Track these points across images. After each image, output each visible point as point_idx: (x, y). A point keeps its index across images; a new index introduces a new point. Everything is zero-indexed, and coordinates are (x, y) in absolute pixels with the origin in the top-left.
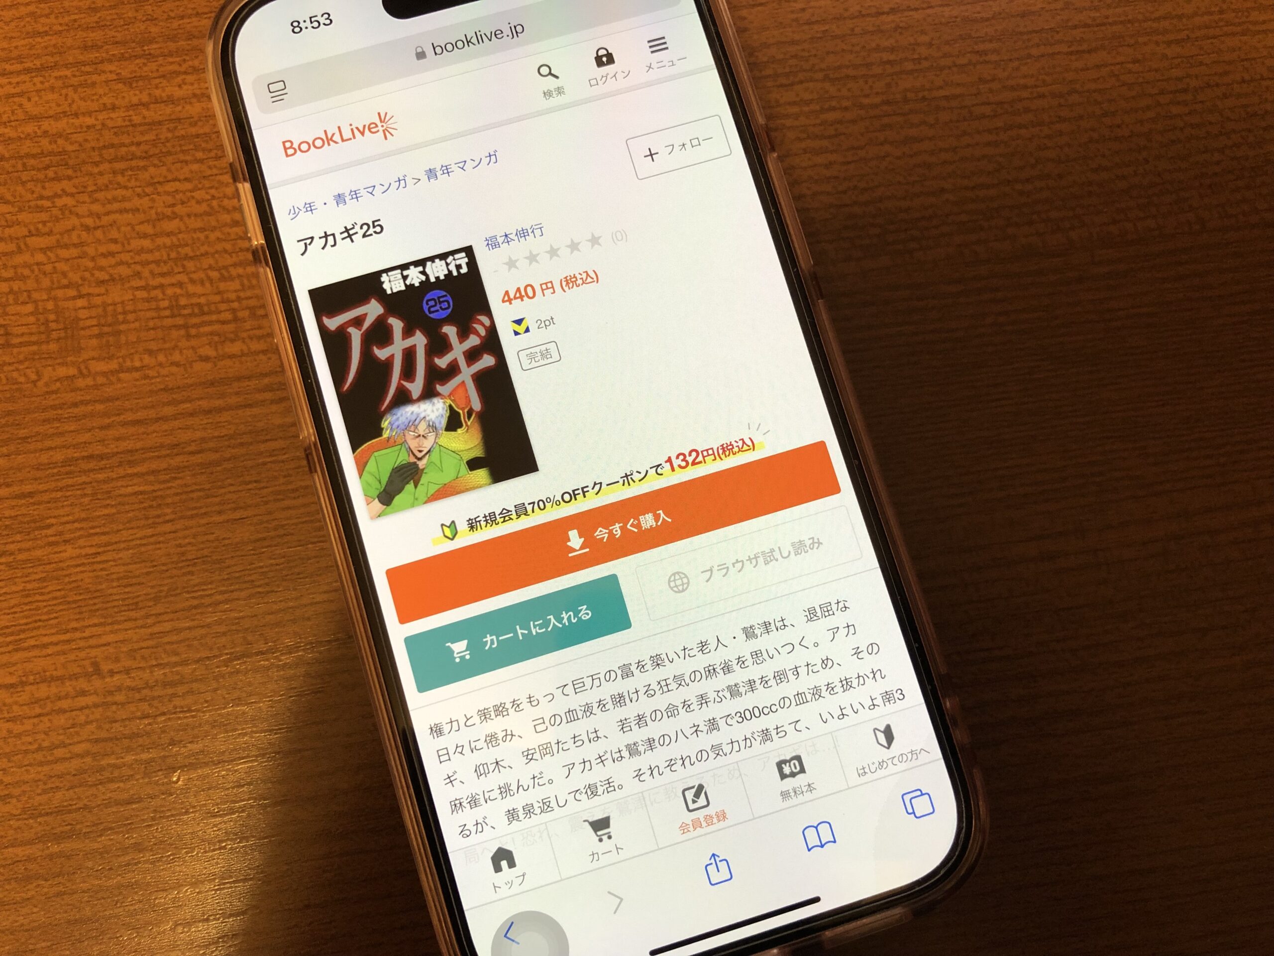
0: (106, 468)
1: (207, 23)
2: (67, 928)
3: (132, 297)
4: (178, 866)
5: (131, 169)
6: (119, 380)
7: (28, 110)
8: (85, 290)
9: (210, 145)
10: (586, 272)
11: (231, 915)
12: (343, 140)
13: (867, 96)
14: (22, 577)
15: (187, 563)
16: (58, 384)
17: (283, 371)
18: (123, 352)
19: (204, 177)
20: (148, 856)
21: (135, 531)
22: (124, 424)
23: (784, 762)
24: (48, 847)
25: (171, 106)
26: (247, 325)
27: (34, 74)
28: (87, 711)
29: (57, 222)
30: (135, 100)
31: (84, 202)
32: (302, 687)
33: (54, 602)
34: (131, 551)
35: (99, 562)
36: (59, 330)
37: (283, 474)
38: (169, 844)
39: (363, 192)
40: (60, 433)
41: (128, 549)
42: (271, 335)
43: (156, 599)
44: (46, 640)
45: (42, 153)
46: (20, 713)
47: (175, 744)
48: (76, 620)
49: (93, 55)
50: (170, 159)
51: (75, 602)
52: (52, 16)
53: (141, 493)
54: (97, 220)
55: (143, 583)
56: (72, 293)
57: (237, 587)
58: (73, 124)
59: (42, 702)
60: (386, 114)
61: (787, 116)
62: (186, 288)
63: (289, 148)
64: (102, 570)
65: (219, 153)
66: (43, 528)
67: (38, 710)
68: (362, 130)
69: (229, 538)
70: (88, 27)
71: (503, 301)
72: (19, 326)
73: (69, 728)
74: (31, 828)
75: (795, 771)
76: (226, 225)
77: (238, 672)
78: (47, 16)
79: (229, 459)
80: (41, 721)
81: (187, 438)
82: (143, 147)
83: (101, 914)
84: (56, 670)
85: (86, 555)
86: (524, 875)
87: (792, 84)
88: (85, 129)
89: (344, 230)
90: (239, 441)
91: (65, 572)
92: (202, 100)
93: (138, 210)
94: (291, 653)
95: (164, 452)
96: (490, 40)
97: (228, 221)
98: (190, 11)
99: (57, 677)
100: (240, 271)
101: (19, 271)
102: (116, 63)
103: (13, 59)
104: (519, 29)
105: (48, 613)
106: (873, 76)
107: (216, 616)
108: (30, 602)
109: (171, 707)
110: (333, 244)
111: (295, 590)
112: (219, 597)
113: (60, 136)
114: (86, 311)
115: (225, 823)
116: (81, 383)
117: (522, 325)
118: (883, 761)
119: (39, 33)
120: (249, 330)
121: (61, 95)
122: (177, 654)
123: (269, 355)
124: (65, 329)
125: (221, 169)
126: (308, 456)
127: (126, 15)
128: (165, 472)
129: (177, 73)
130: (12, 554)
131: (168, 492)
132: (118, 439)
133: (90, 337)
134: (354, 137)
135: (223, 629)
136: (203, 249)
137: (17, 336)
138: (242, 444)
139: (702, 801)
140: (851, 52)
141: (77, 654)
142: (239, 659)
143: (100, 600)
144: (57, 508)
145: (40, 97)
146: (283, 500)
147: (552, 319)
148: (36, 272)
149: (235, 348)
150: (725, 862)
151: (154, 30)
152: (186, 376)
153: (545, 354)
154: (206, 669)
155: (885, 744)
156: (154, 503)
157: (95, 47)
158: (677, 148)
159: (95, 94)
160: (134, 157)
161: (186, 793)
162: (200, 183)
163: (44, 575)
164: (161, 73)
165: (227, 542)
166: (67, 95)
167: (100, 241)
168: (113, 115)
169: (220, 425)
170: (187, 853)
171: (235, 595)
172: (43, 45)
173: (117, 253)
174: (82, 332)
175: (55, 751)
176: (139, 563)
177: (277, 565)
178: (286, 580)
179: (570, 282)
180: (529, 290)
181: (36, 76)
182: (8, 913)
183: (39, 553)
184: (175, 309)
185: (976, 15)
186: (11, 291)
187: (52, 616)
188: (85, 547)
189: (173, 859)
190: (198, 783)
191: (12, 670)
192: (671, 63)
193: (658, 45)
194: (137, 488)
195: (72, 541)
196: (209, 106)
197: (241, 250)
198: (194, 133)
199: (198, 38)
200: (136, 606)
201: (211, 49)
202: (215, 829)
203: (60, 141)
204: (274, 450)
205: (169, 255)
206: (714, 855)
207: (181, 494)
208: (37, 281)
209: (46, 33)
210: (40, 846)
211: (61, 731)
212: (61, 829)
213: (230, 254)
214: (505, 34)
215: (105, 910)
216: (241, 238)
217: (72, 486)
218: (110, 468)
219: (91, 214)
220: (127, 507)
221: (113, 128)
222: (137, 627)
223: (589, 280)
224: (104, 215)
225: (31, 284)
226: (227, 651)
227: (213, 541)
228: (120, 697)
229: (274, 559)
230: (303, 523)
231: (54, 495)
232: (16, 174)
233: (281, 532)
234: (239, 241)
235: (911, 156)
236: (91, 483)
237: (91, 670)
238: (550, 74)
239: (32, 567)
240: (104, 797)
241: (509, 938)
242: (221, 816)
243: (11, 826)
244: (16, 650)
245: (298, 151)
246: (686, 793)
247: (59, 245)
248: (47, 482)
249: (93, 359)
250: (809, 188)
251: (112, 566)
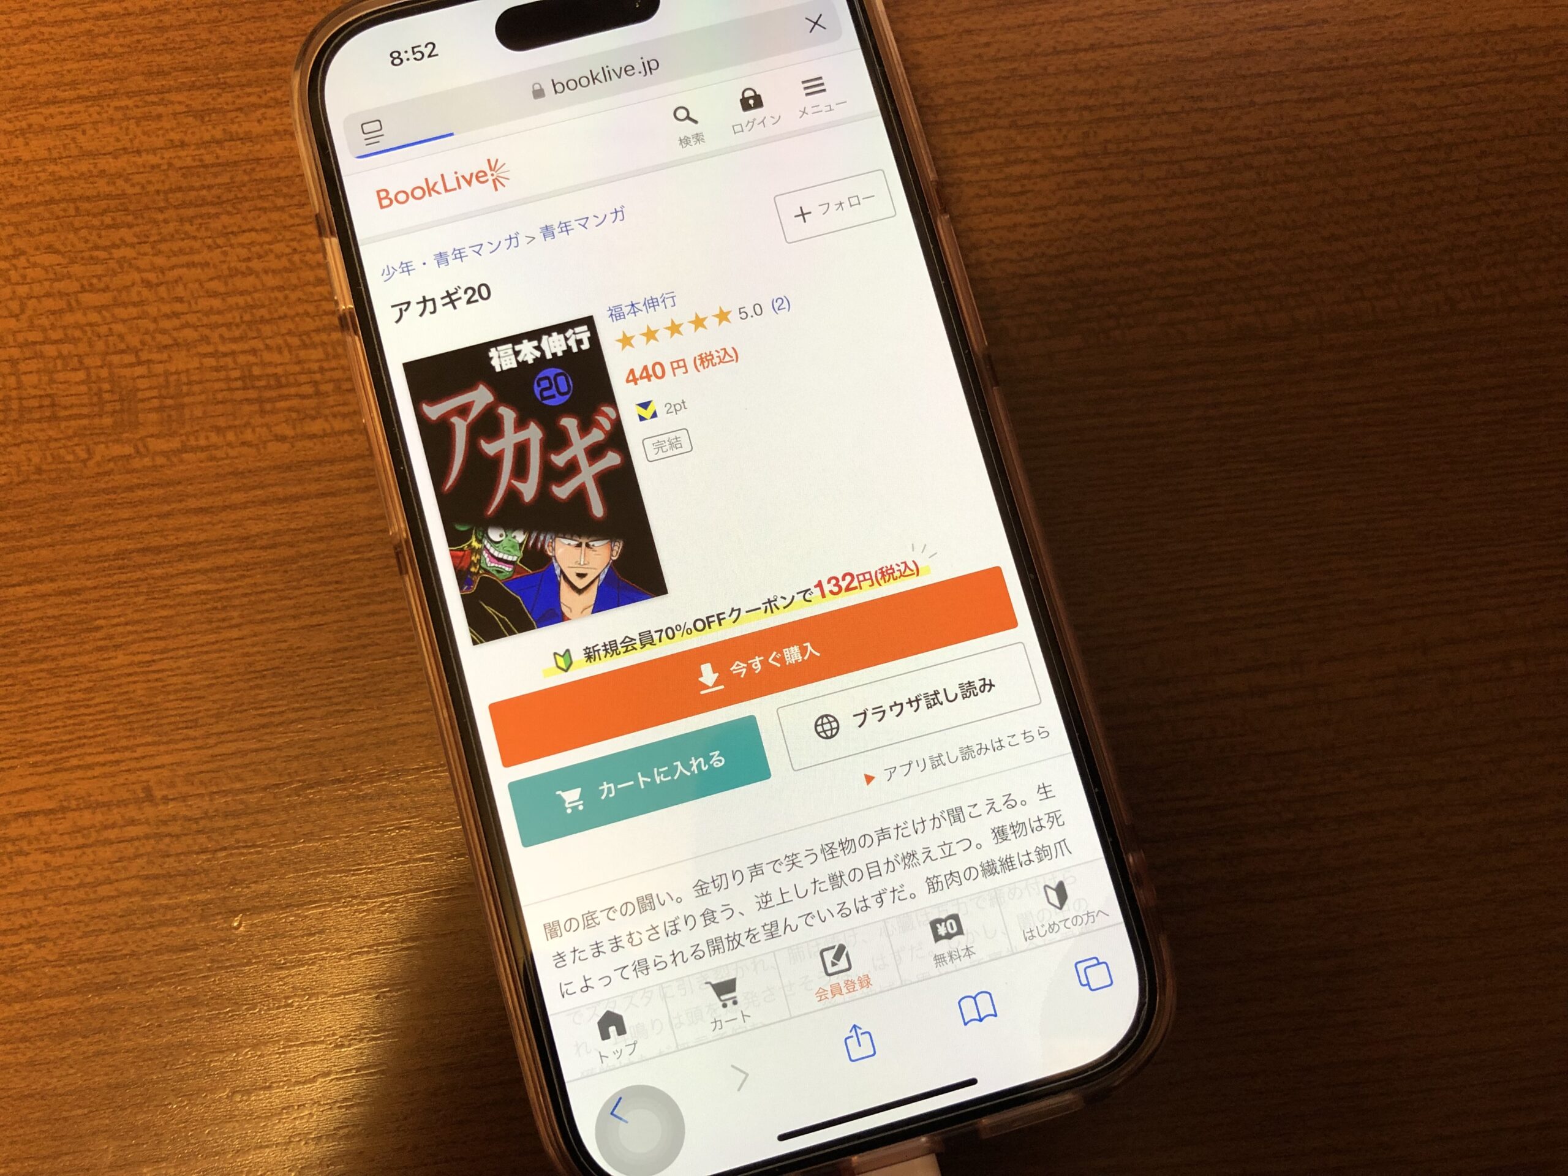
0: (164, 563)
1: (292, 48)
2: (107, 1093)
3: (198, 365)
4: (238, 1024)
5: (201, 216)
6: (182, 461)
7: (82, 145)
8: (144, 356)
9: (293, 191)
10: (725, 349)
11: (298, 1083)
12: (447, 191)
13: (1060, 147)
14: (66, 686)
15: (257, 675)
16: (111, 465)
17: (372, 455)
18: (188, 428)
19: (285, 227)
20: (205, 1012)
21: (198, 636)
22: (187, 512)
23: (940, 921)
24: (88, 999)
25: (251, 144)
26: (331, 400)
27: (89, 103)
28: (136, 843)
29: (115, 275)
30: (207, 137)
31: (145, 254)
32: (385, 822)
33: (103, 716)
34: (190, 660)
35: (154, 672)
36: (114, 401)
37: (369, 574)
38: (227, 999)
39: (468, 251)
40: (113, 521)
41: (189, 657)
42: (358, 413)
43: (219, 716)
44: (89, 760)
45: (98, 196)
46: (61, 844)
47: (236, 884)
48: (126, 737)
49: (158, 83)
50: (247, 205)
51: (125, 716)
52: (112, 35)
53: (205, 592)
54: (160, 276)
55: (204, 697)
56: (129, 358)
57: (313, 704)
58: (134, 163)
59: (85, 832)
60: (497, 160)
61: (965, 169)
62: (261, 356)
63: (384, 198)
64: (157, 680)
65: (303, 200)
66: (90, 630)
67: (81, 841)
68: (468, 178)
69: (304, 648)
70: (153, 50)
71: (628, 381)
72: (67, 396)
73: (117, 862)
74: (70, 976)
75: (950, 931)
76: (308, 284)
77: (311, 802)
78: (106, 35)
79: (306, 556)
80: (84, 853)
81: (258, 530)
82: (215, 192)
83: (147, 1077)
84: (101, 795)
85: (140, 663)
86: (635, 1044)
87: (972, 132)
88: (148, 169)
89: (446, 294)
90: (318, 535)
91: (115, 682)
92: (284, 137)
93: (207, 264)
94: (372, 782)
95: (231, 546)
96: (619, 77)
97: (312, 279)
98: (273, 34)
99: (103, 803)
100: (324, 337)
101: (69, 332)
102: (186, 94)
103: (67, 85)
104: (653, 65)
105: (96, 728)
106: (1069, 123)
107: (287, 737)
108: (75, 716)
109: (232, 841)
110: (432, 310)
111: (378, 708)
112: (292, 716)
113: (120, 176)
114: (145, 380)
115: (293, 976)
116: (136, 463)
117: (650, 407)
118: (1054, 924)
119: (96, 55)
120: (332, 407)
121: (121, 128)
122: (241, 780)
123: (356, 436)
124: (121, 400)
125: (305, 218)
126: (398, 555)
127: (198, 37)
128: (233, 569)
129: (256, 106)
130: (54, 659)
131: (236, 592)
132: (179, 530)
133: (151, 410)
134: (460, 187)
135: (294, 752)
136: (283, 310)
137: (65, 408)
138: (321, 539)
139: (843, 963)
140: (1043, 95)
141: (127, 776)
142: (312, 788)
143: (154, 715)
144: (107, 608)
145: (97, 131)
146: (368, 604)
147: (683, 402)
148: (89, 333)
149: (316, 427)
150: (867, 1035)
151: (231, 55)
152: (259, 457)
153: (675, 443)
154: (275, 798)
155: (1057, 903)
156: (219, 605)
157: (161, 73)
158: (833, 207)
159: (161, 128)
160: (204, 203)
161: (249, 940)
162: (280, 234)
163: (92, 684)
164: (237, 106)
165: (301, 652)
166: (127, 129)
167: (163, 298)
168: (183, 153)
169: (297, 515)
170: (248, 1010)
171: (307, 714)
172: (100, 69)
173: (183, 314)
174: (141, 405)
175: (98, 888)
176: (200, 673)
177: (359, 679)
178: (368, 698)
179: (705, 360)
180: (658, 368)
181: (92, 106)
182: (39, 1074)
183: (85, 659)
184: (248, 379)
185: (1190, 54)
186: (60, 356)
187: (99, 732)
188: (138, 653)
189: (232, 1016)
190: (263, 929)
191: (50, 793)
192: (828, 108)
193: (814, 86)
194: (199, 587)
195: (124, 647)
196: (293, 145)
197: (326, 313)
198: (274, 176)
199: (282, 65)
200: (194, 724)
201: (297, 82)
202: (280, 983)
203: (120, 182)
204: (358, 547)
205: (241, 317)
206: (855, 1026)
207: (250, 594)
208: (91, 344)
209: (104, 55)
210: (79, 998)
211: (106, 866)
212: (103, 978)
213: (313, 318)
214: (636, 71)
215: (153, 1073)
216: (326, 299)
217: (125, 582)
218: (169, 562)
219: (154, 268)
220: (187, 608)
221: (181, 168)
222: (198, 748)
223: (728, 358)
224: (169, 270)
225: (83, 348)
226: (298, 779)
227: (286, 651)
228: (175, 828)
229: (357, 673)
230: (390, 631)
231: (104, 593)
232: (67, 220)
233: (365, 641)
234: (323, 303)
235: (1109, 219)
236: (146, 579)
237: (142, 795)
238: (688, 118)
239: (77, 675)
240: (157, 943)
241: (615, 1116)
242: (288, 968)
243: (45, 974)
244: (56, 771)
245: (395, 202)
246: (825, 953)
247: (117, 304)
248: (97, 577)
249: (152, 436)
250: (989, 255)
251: (169, 676)
